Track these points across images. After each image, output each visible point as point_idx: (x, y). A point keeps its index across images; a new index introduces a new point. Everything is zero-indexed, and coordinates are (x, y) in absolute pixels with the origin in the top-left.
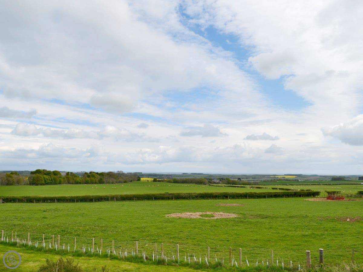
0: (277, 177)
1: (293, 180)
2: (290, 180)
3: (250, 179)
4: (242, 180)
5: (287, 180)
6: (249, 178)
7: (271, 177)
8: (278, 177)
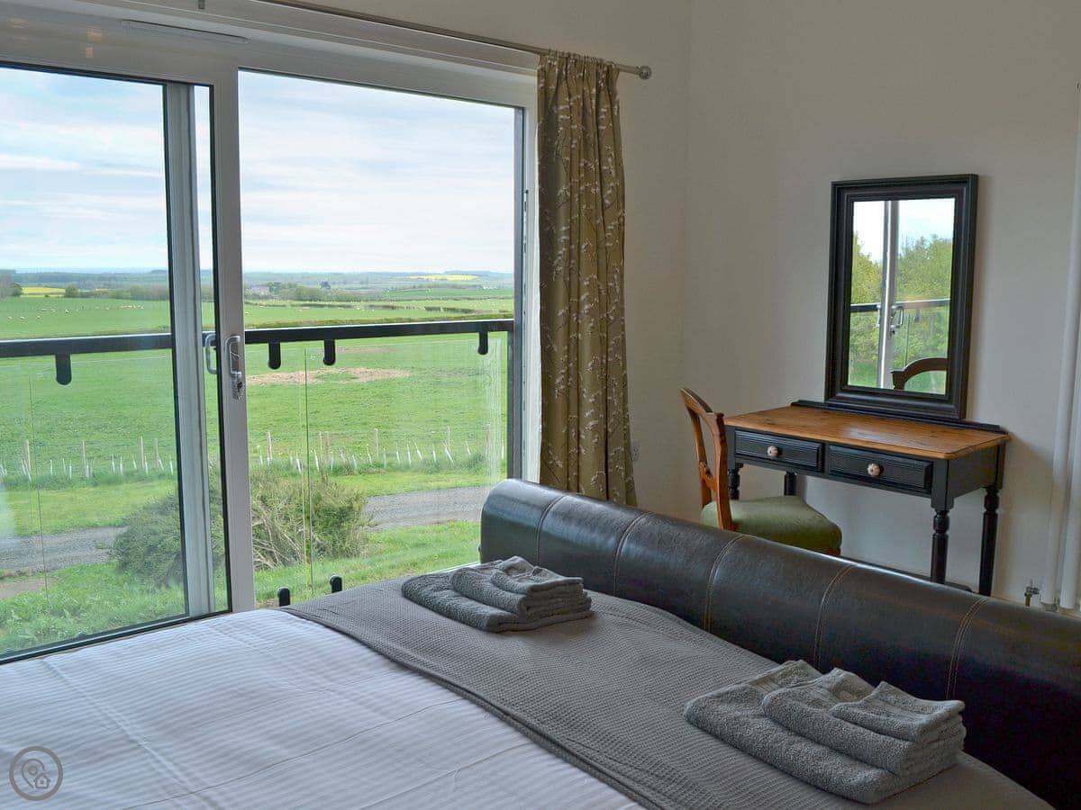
0: (426, 277)
1: (469, 286)
2: (460, 287)
3: (354, 286)
4: (332, 287)
5: (454, 287)
6: (351, 283)
7: (411, 277)
8: (428, 280)
